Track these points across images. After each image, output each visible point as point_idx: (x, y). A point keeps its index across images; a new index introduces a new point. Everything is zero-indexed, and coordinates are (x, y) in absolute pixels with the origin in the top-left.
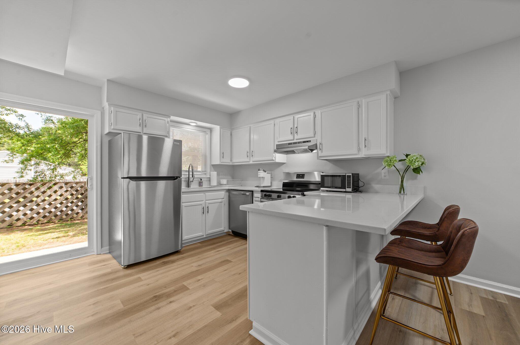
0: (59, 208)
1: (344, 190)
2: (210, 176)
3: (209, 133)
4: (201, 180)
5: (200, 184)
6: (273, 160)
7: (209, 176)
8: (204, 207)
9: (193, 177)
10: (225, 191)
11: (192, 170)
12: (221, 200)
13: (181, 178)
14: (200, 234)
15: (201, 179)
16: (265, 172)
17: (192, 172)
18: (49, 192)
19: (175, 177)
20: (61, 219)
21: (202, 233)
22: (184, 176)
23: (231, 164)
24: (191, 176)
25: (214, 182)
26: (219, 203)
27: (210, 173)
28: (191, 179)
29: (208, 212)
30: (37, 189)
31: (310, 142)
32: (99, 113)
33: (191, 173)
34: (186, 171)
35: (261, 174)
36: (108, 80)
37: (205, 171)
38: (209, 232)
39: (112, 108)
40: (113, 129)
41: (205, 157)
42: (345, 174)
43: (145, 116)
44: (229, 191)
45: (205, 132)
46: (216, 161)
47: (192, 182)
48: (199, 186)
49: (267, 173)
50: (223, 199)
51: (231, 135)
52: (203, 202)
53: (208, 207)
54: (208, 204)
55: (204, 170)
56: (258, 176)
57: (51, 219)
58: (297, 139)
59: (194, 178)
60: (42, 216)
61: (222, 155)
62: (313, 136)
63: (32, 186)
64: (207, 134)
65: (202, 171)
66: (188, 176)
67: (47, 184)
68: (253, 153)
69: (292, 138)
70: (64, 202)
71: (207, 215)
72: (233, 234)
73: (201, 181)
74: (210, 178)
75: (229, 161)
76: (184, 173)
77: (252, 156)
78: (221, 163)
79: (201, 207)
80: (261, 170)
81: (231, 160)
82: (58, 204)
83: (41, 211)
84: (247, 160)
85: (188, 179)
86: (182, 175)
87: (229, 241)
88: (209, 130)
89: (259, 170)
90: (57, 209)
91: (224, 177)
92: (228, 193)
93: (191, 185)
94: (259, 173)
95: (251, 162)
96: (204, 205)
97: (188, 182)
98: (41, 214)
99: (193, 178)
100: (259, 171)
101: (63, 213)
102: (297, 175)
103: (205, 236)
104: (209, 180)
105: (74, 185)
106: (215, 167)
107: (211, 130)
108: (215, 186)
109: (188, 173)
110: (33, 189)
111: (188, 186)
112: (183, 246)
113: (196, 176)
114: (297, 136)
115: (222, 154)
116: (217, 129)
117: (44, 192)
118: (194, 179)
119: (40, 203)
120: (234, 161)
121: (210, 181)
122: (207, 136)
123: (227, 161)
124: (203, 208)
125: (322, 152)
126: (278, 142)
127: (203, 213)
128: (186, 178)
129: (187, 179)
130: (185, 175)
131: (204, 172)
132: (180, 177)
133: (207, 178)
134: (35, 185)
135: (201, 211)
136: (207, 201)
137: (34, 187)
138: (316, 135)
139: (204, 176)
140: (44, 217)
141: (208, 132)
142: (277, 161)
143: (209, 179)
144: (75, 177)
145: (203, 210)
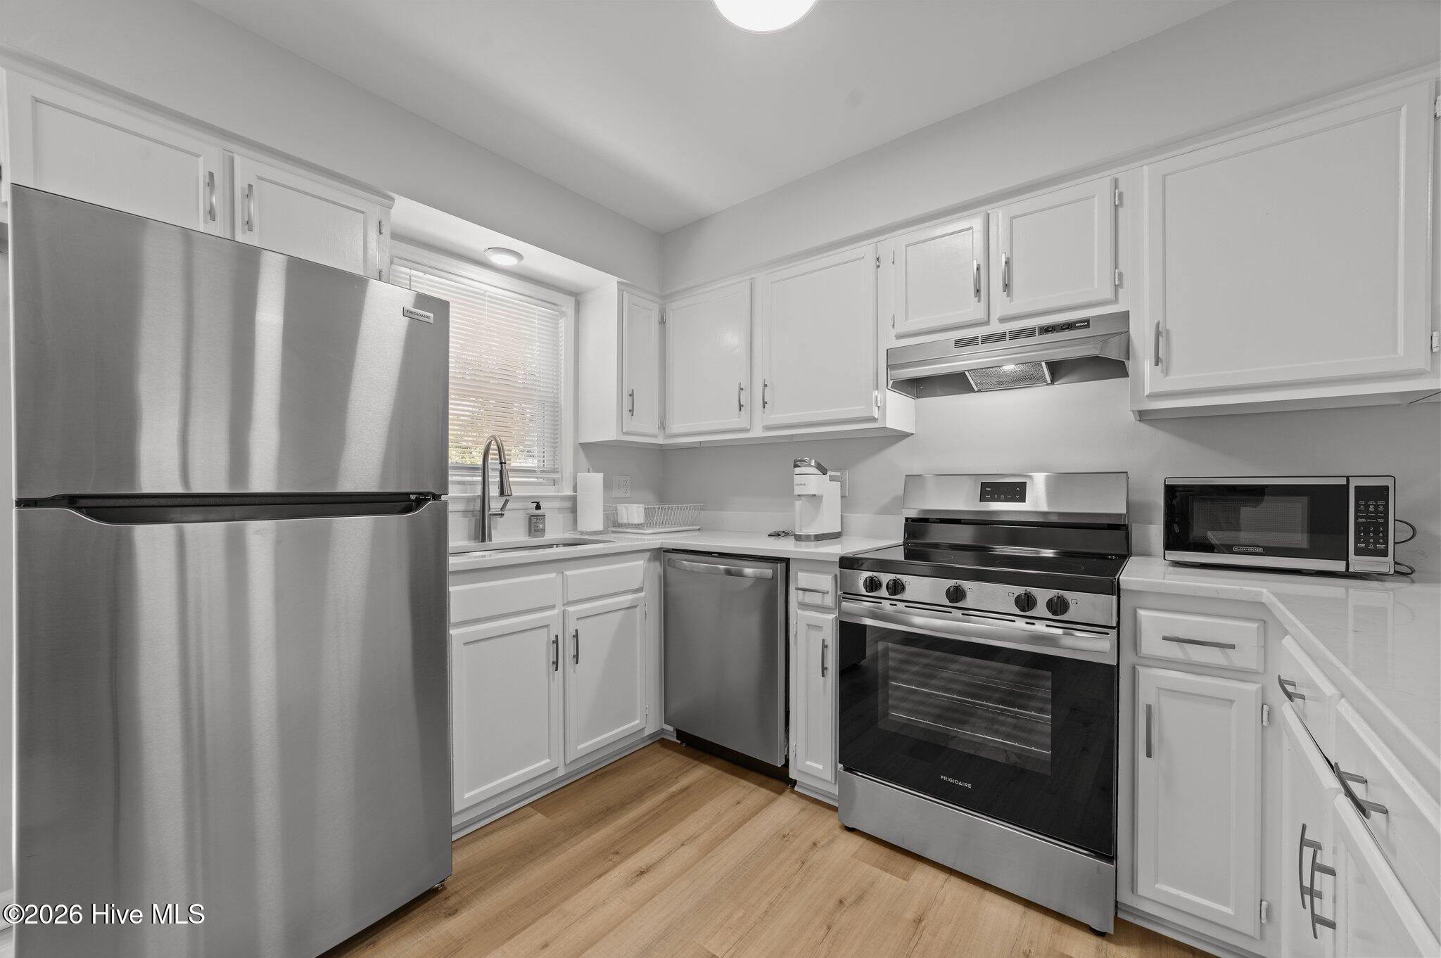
1: (1339, 566)
2: (575, 490)
3: (571, 312)
4: (538, 507)
5: (535, 523)
6: (873, 420)
7: (569, 493)
8: (557, 636)
9: (502, 493)
10: (647, 555)
11: (501, 463)
12: (630, 597)
13: (446, 504)
14: (544, 763)
15: (538, 503)
16: (824, 472)
17: (498, 474)
19: (413, 497)
21: (548, 761)
22: (459, 491)
23: (660, 441)
24: (494, 491)
25: (592, 520)
26: (622, 612)
27: (575, 478)
28: (495, 505)
29: (577, 657)
31: (1088, 326)
33: (494, 478)
34: (473, 469)
35: (810, 481)
37: (554, 471)
38: (579, 747)
41: (555, 408)
42: (1343, 481)
43: (247, 170)
44: (663, 555)
45: (555, 304)
46: (605, 430)
47: (499, 519)
48: (530, 532)
49: (832, 479)
50: (640, 590)
51: (662, 321)
52: (555, 612)
53: (576, 636)
54: (578, 619)
55: (548, 465)
56: (793, 490)
58: (1003, 320)
59: (507, 501)
61: (629, 403)
62: (1108, 294)
64: (563, 314)
65: (542, 472)
66: (479, 493)
68: (767, 389)
69: (981, 315)
71: (570, 670)
72: (679, 742)
73: (538, 512)
74: (574, 499)
75: (654, 430)
76: (460, 479)
77: (765, 403)
78: (624, 434)
79: (543, 638)
80: (810, 465)
81: (662, 426)
84: (735, 420)
85: (479, 502)
86: (451, 487)
87: (674, 789)
88: (571, 300)
89: (796, 466)
91: (628, 495)
92: (657, 568)
93: (496, 528)
94: (797, 479)
95: (757, 432)
96: (556, 630)
97: (479, 516)
99: (504, 499)
100: (797, 470)
102: (984, 485)
103: (561, 772)
104: (572, 507)
106: (593, 452)
107: (577, 296)
108: (596, 533)
109: (480, 479)
111: (482, 533)
112: (454, 838)
113: (516, 492)
114: (1012, 301)
115: (627, 399)
116: (604, 286)
118: (508, 506)
120: (676, 426)
121: (574, 510)
122: (561, 323)
123: (645, 429)
124: (556, 642)
125: (1166, 372)
126: (899, 337)
127: (556, 663)
128: (470, 500)
129: (478, 506)
130: (469, 487)
131: (551, 474)
132: (436, 497)
133: (563, 498)
135: (543, 654)
136: (571, 609)
138: (1121, 291)
139: (550, 491)
141: (568, 304)
142: (889, 425)
143: (568, 504)
145: (552, 648)
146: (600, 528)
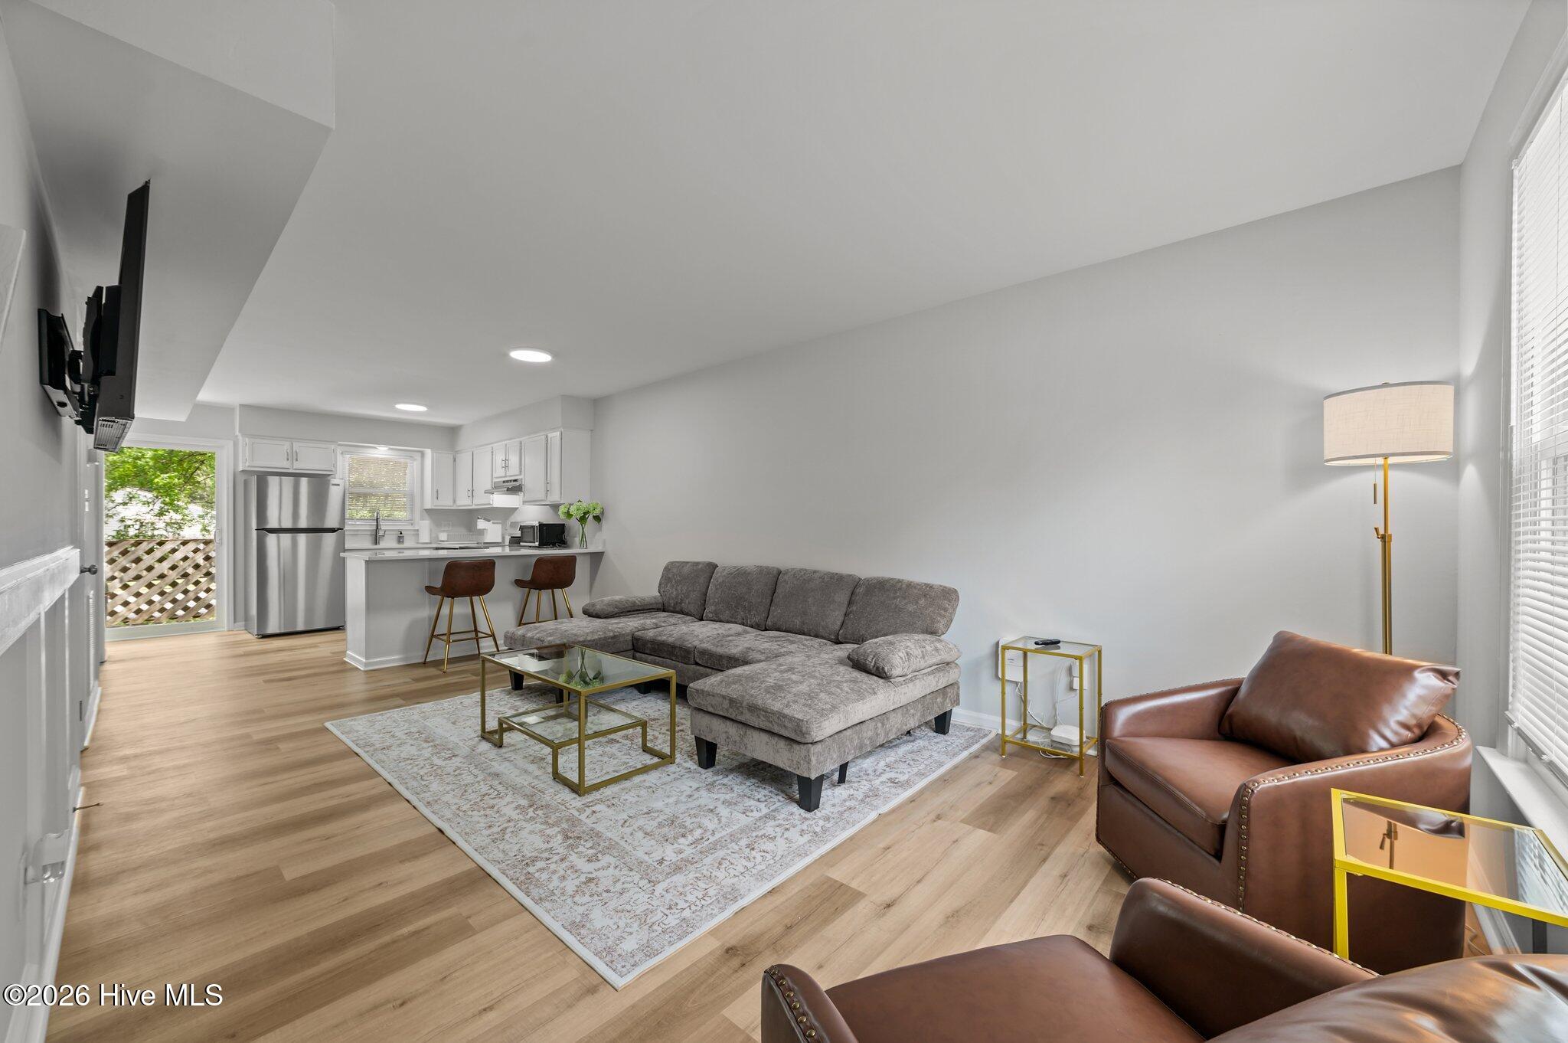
0: (170, 593)
2: (418, 528)
3: (419, 459)
4: (401, 533)
5: (400, 539)
6: (491, 504)
7: (416, 528)
16: (489, 521)
18: (148, 560)
20: (173, 617)
23: (454, 508)
25: (425, 537)
27: (418, 522)
28: (381, 533)
30: (124, 553)
32: (231, 444)
35: (483, 524)
36: (242, 406)
37: (411, 520)
39: (247, 439)
40: (249, 466)
41: (413, 496)
43: (296, 446)
45: (415, 457)
46: (428, 506)
47: (382, 537)
48: (398, 542)
49: (493, 523)
51: (455, 460)
55: (407, 518)
57: (152, 616)
58: (508, 476)
59: (386, 531)
60: (134, 610)
61: (437, 495)
63: (114, 548)
64: (415, 460)
66: (375, 528)
67: (145, 543)
68: (476, 492)
69: (504, 474)
70: (180, 581)
73: (401, 535)
74: (418, 530)
75: (451, 504)
77: (475, 496)
78: (438, 506)
80: (482, 519)
81: (454, 501)
82: (166, 585)
83: (132, 599)
84: (469, 502)
90: (165, 596)
91: (443, 528)
93: (382, 541)
95: (474, 506)
97: (375, 536)
98: (131, 606)
100: (479, 520)
101: (177, 604)
104: (417, 533)
105: (201, 546)
106: (428, 513)
107: (421, 453)
110: (116, 553)
111: (376, 542)
115: (435, 493)
116: (428, 452)
117: (138, 560)
118: (387, 533)
119: (129, 583)
120: (459, 503)
121: (418, 535)
122: (415, 463)
123: (446, 503)
125: (525, 495)
126: (495, 478)
128: (373, 531)
131: (408, 521)
132: (341, 529)
133: (414, 530)
134: (119, 545)
137: (118, 549)
139: (407, 528)
140: (138, 612)
141: (418, 456)
142: (495, 506)
144: (207, 528)
146: (446, 539)
